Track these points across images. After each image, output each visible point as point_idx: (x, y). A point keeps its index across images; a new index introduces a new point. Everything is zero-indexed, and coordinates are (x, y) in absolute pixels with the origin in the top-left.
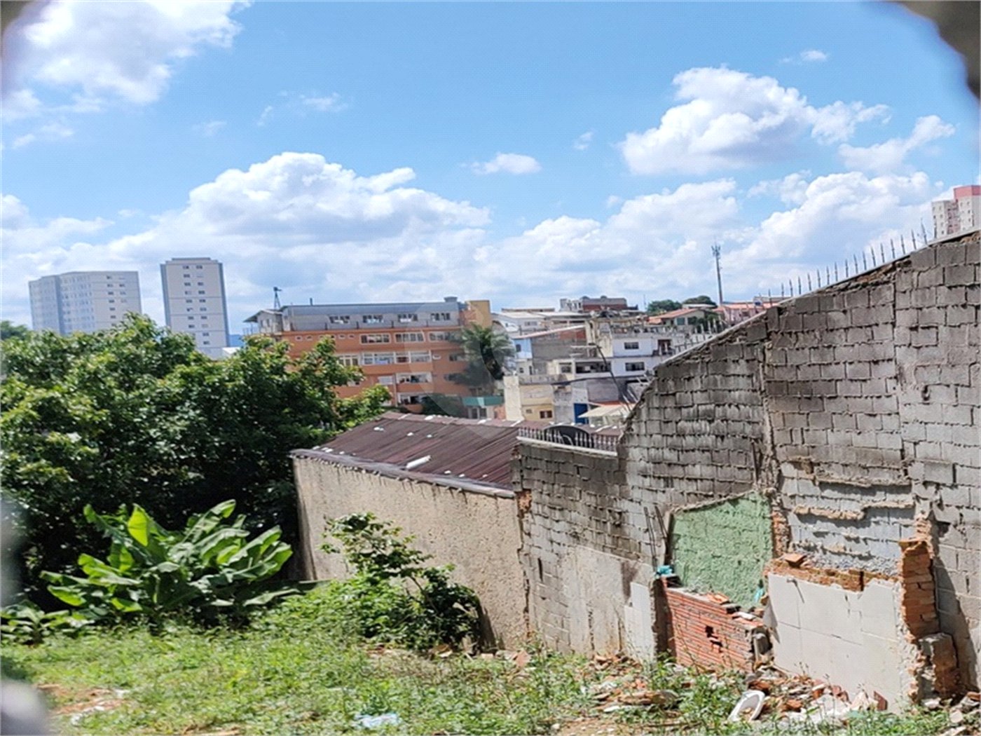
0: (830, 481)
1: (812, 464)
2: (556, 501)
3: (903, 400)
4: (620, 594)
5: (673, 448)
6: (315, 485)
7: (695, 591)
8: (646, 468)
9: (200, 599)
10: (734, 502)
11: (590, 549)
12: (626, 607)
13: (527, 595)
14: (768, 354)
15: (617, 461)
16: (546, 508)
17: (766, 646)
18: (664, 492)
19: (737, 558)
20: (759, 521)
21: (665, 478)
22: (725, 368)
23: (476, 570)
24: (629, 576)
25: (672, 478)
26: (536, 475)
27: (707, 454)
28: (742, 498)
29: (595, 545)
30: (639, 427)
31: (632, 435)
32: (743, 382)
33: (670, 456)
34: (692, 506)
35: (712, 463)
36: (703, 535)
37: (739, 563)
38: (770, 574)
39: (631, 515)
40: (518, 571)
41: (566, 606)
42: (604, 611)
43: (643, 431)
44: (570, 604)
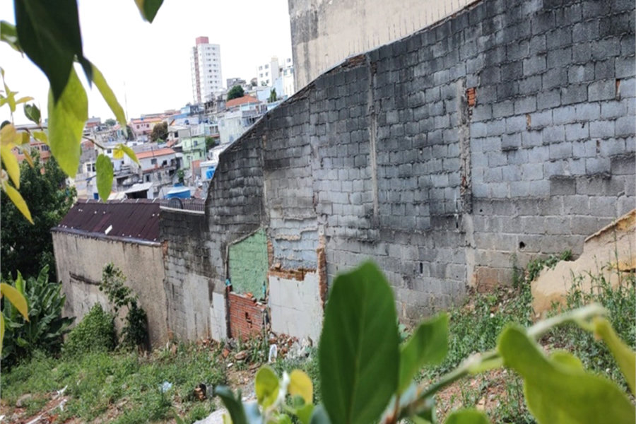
0: (289, 218)
1: (282, 209)
2: (179, 246)
3: (314, 168)
4: (208, 301)
5: (229, 205)
6: (64, 251)
7: (239, 293)
8: (217, 220)
10: (253, 235)
11: (194, 274)
12: (211, 309)
13: (167, 309)
14: (265, 143)
15: (205, 216)
16: (175, 251)
17: (268, 320)
18: (225, 233)
19: (254, 270)
20: (263, 246)
21: (226, 225)
22: (247, 153)
24: (212, 288)
25: (228, 225)
26: (171, 230)
27: (242, 208)
28: (256, 233)
29: (197, 272)
30: (214, 194)
31: (211, 200)
32: (254, 161)
33: (226, 210)
34: (236, 241)
35: (244, 213)
36: (241, 258)
37: (256, 272)
38: (269, 277)
39: (211, 250)
40: (163, 294)
41: (185, 313)
42: (201, 313)
43: (216, 197)
44: (187, 312)
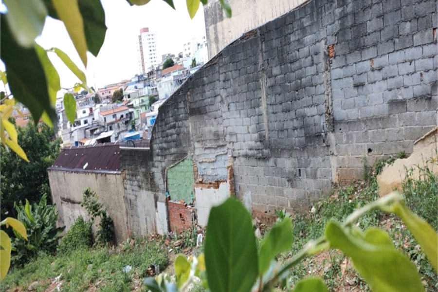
0: (207, 147)
1: (202, 141)
2: (133, 172)
4: (154, 208)
5: (166, 142)
6: (57, 183)
7: (175, 201)
8: (159, 152)
10: (183, 161)
11: (144, 191)
12: (157, 213)
13: (127, 216)
14: (189, 97)
15: (150, 151)
16: (131, 176)
17: (195, 217)
18: (164, 161)
19: (185, 184)
20: (190, 167)
21: (164, 156)
22: (178, 105)
24: (156, 199)
25: (166, 155)
26: (127, 162)
27: (175, 143)
28: (185, 159)
29: (146, 189)
30: (156, 135)
31: (154, 139)
32: (182, 110)
33: (164, 145)
34: (172, 165)
35: (177, 146)
36: (176, 177)
37: (186, 186)
38: (195, 188)
39: (155, 173)
40: (124, 206)
41: (139, 218)
42: (150, 217)
43: (157, 137)
44: (140, 216)
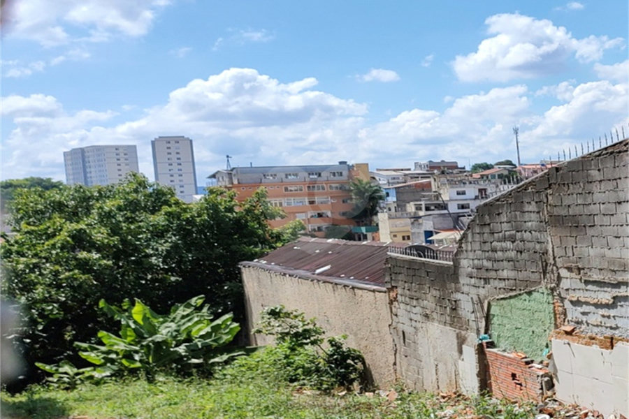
0: (591, 279)
1: (579, 269)
2: (414, 293)
4: (456, 354)
5: (489, 259)
6: (255, 284)
7: (504, 351)
8: (472, 272)
9: (179, 359)
10: (530, 293)
11: (436, 324)
12: (460, 361)
13: (395, 354)
14: (550, 198)
15: (453, 268)
16: (407, 299)
17: (551, 385)
18: (484, 287)
19: (531, 329)
20: (546, 305)
21: (485, 279)
22: (522, 207)
23: (362, 339)
24: (461, 341)
25: (489, 279)
26: (401, 277)
27: (511, 263)
28: (534, 291)
29: (440, 322)
30: (467, 246)
31: (462, 251)
32: (534, 216)
33: (487, 264)
34: (502, 296)
35: (515, 269)
36: (509, 315)
37: (533, 332)
38: (553, 339)
39: (462, 302)
40: (389, 339)
41: (421, 361)
42: (445, 364)
43: (469, 248)
44: (423, 360)
